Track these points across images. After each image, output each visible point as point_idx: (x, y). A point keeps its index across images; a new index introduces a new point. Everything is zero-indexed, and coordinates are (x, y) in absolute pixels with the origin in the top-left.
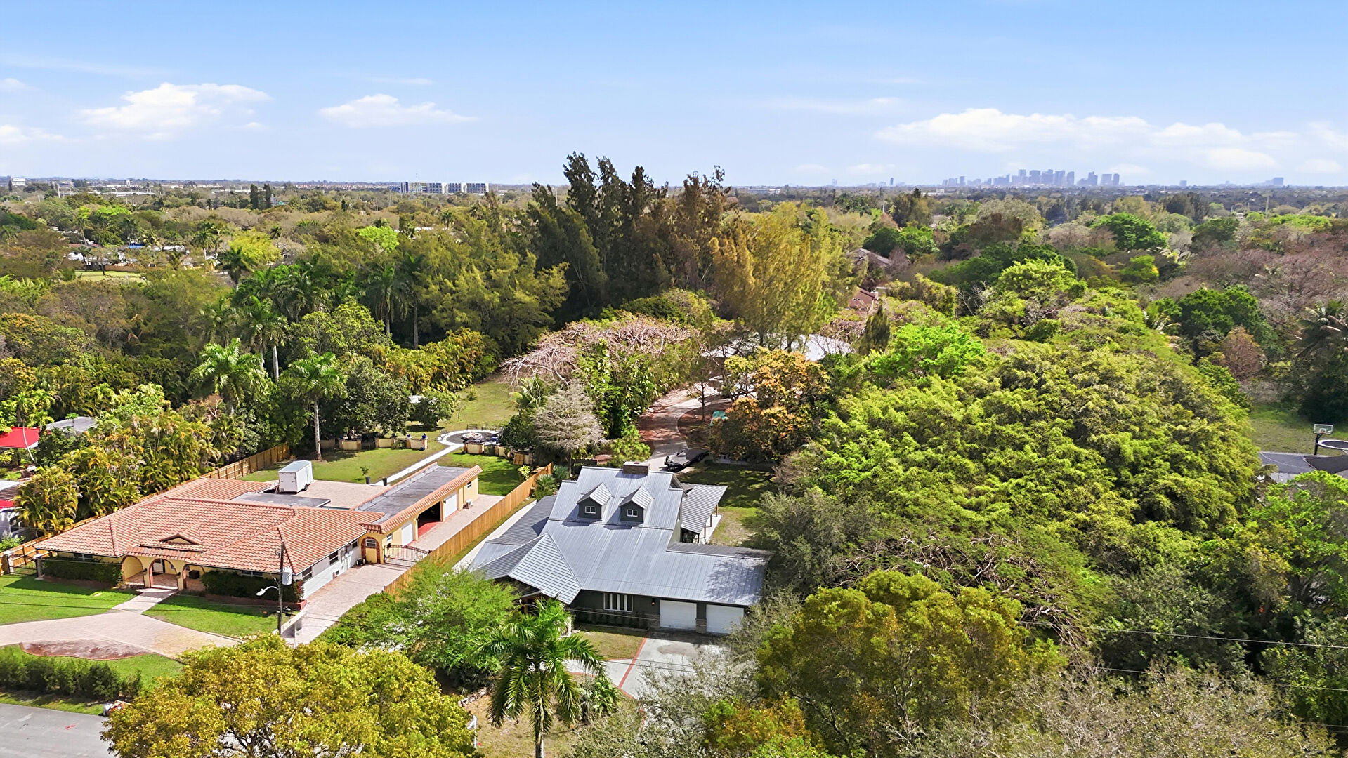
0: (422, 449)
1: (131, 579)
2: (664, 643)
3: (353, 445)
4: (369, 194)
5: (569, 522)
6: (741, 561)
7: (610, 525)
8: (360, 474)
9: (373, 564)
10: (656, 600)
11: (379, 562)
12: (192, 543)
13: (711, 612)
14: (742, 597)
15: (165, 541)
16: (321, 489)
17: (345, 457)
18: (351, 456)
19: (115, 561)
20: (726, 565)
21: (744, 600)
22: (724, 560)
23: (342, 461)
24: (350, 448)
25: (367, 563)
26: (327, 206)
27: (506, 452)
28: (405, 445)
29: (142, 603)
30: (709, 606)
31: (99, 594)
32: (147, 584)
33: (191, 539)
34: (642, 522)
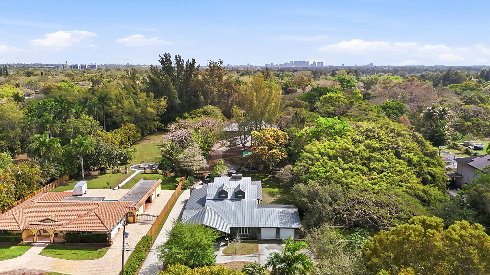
0: (126, 173)
1: (26, 239)
2: (266, 245)
3: (96, 173)
4: (48, 69)
5: (214, 200)
6: (288, 210)
7: (231, 200)
8: (106, 185)
9: (132, 223)
10: (260, 228)
11: (134, 222)
12: (55, 221)
13: (281, 232)
14: (294, 224)
15: (41, 221)
16: (91, 193)
17: (95, 178)
18: (97, 178)
19: (19, 232)
20: (283, 212)
21: (295, 226)
22: (281, 210)
23: (94, 180)
24: (95, 174)
25: (129, 223)
26: (34, 74)
27: (163, 172)
28: (118, 172)
29: (36, 250)
30: (280, 229)
31: (13, 248)
32: (35, 241)
33: (54, 219)
34: (244, 198)
